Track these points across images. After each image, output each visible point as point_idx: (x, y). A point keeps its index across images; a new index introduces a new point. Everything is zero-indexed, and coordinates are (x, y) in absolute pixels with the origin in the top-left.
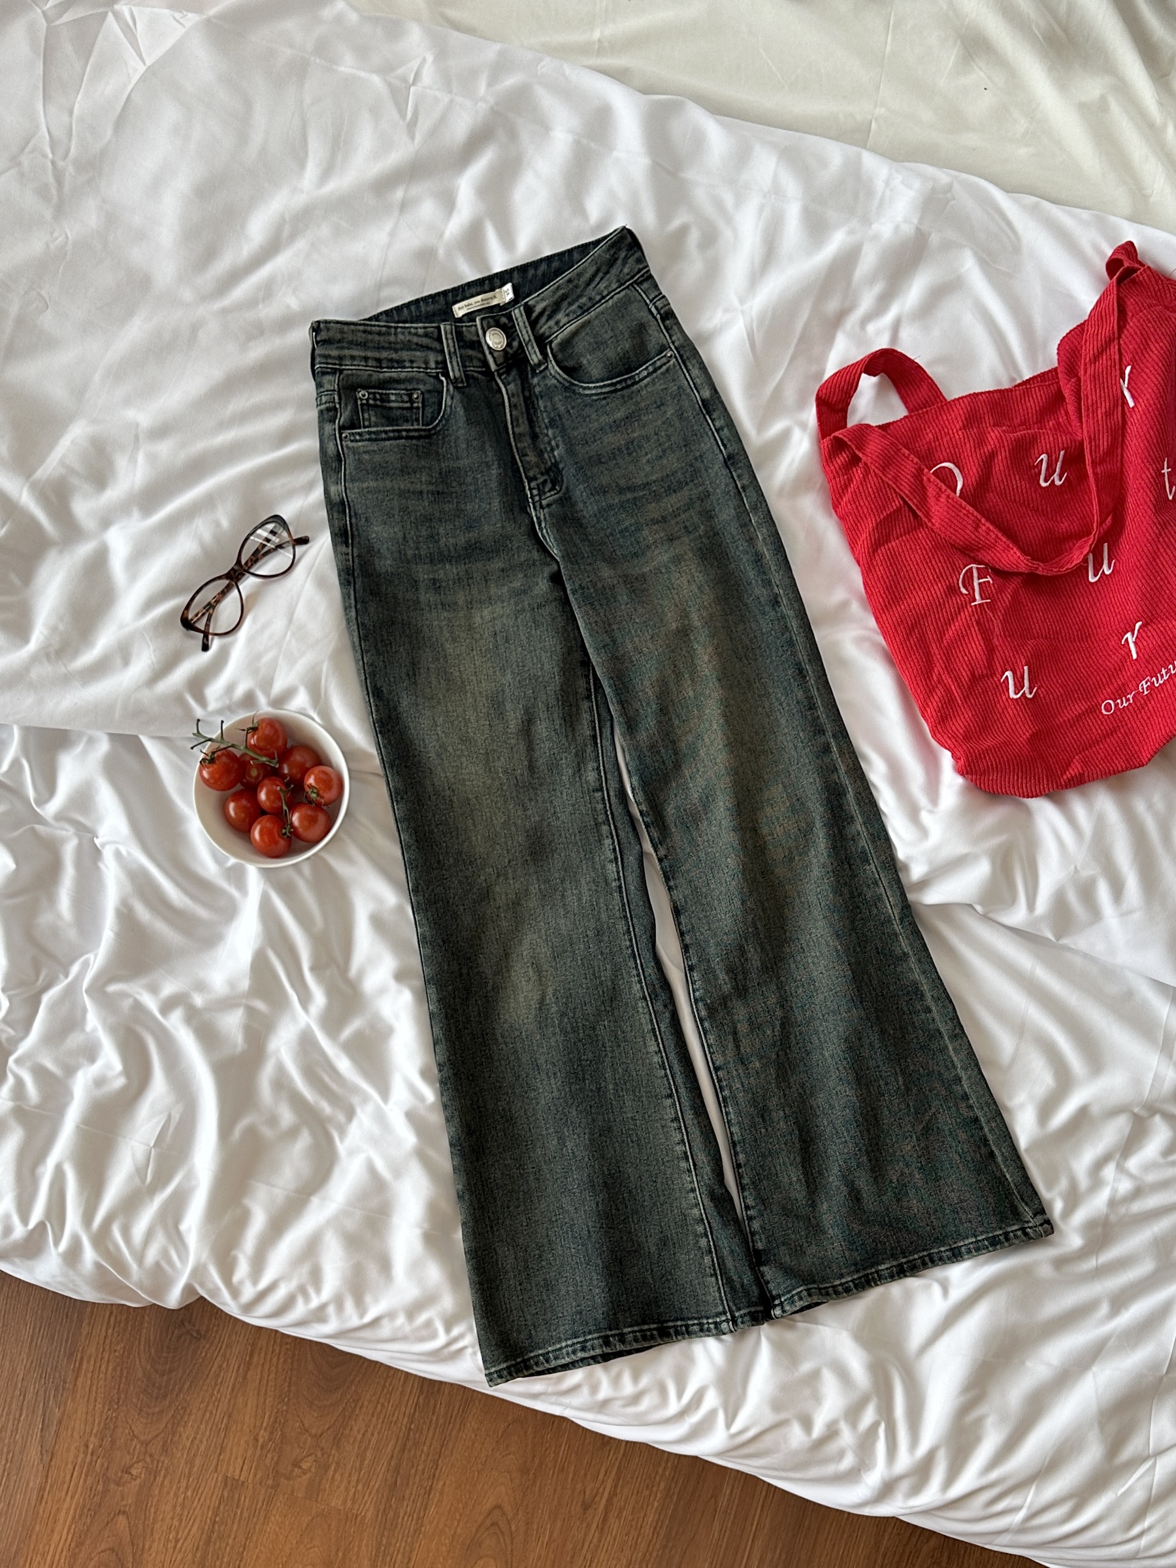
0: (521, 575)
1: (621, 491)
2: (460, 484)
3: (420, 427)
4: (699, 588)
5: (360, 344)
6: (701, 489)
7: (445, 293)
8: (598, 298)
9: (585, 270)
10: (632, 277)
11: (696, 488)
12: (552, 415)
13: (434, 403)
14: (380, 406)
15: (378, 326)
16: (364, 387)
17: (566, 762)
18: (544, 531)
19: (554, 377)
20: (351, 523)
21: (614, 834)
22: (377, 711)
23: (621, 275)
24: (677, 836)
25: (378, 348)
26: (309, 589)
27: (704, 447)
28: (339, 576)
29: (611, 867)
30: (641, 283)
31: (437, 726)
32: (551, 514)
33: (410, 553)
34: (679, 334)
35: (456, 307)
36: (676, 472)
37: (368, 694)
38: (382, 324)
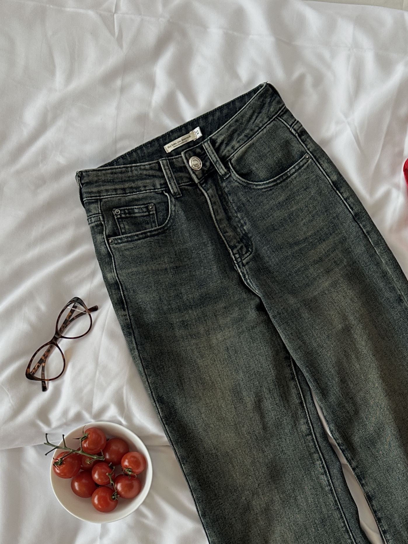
0: (237, 309)
1: (291, 246)
2: (189, 259)
3: (158, 227)
4: (351, 300)
5: (110, 182)
6: (340, 236)
7: (158, 139)
8: (257, 129)
9: (245, 113)
10: (276, 113)
11: (337, 236)
12: (238, 204)
13: (163, 209)
14: (129, 217)
15: (120, 168)
16: (117, 207)
17: (287, 421)
18: (248, 281)
19: (236, 181)
20: (124, 295)
21: (322, 458)
22: (162, 411)
23: (269, 113)
24: (362, 454)
25: (122, 182)
26: (105, 341)
27: (339, 210)
28: (123, 330)
29: (323, 477)
30: (282, 115)
31: (202, 414)
32: (250, 268)
33: (165, 308)
34: (311, 144)
35: (166, 147)
36: (323, 228)
37: (155, 402)
38: (122, 166)
